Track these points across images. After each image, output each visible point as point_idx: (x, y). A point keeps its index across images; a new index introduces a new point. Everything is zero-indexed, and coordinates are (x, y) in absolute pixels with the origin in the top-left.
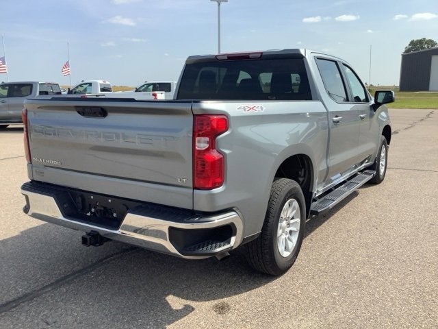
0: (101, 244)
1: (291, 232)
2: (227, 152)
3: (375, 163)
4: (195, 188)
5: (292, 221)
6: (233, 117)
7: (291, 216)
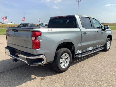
0: (17, 61)
1: (66, 62)
2: (40, 40)
3: (105, 45)
4: (33, 49)
5: (67, 59)
6: (43, 32)
7: (66, 58)
